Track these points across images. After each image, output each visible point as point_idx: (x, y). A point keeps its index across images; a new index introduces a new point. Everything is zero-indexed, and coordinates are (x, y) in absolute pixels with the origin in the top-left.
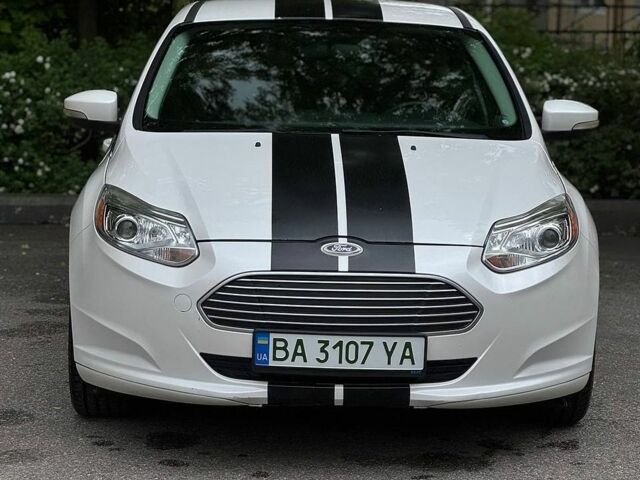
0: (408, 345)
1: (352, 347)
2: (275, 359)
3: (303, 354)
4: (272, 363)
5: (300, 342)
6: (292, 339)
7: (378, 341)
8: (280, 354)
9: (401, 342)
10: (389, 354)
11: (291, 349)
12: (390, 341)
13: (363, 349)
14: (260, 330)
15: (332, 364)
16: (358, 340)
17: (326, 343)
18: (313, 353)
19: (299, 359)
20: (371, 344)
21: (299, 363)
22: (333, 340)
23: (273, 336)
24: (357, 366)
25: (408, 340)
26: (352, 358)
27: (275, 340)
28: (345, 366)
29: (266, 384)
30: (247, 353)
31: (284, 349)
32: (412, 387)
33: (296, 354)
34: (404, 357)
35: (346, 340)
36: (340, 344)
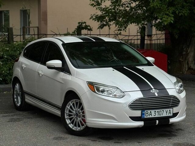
0: (170, 110)
1: (160, 112)
2: (146, 116)
3: (151, 114)
4: (145, 117)
5: (151, 112)
6: (149, 111)
7: (165, 110)
8: (147, 115)
9: (169, 110)
10: (167, 113)
11: (149, 114)
12: (167, 110)
13: (162, 112)
14: (143, 110)
15: (157, 116)
16: (161, 110)
17: (156, 111)
18: (153, 114)
19: (151, 115)
20: (163, 111)
21: (151, 116)
22: (157, 111)
23: (145, 111)
24: (161, 116)
25: (170, 109)
26: (160, 114)
27: (146, 112)
28: (159, 116)
29: (143, 122)
30: (140, 115)
31: (148, 114)
32: (170, 119)
33: (150, 114)
34: (169, 113)
35: (159, 110)
36: (158, 111)
